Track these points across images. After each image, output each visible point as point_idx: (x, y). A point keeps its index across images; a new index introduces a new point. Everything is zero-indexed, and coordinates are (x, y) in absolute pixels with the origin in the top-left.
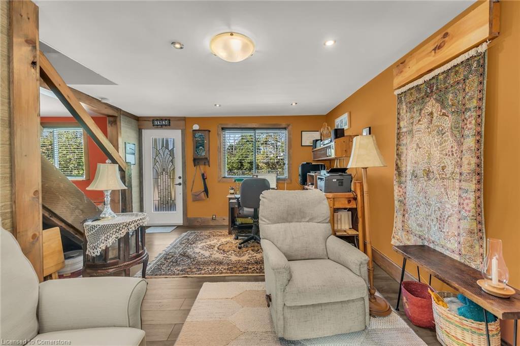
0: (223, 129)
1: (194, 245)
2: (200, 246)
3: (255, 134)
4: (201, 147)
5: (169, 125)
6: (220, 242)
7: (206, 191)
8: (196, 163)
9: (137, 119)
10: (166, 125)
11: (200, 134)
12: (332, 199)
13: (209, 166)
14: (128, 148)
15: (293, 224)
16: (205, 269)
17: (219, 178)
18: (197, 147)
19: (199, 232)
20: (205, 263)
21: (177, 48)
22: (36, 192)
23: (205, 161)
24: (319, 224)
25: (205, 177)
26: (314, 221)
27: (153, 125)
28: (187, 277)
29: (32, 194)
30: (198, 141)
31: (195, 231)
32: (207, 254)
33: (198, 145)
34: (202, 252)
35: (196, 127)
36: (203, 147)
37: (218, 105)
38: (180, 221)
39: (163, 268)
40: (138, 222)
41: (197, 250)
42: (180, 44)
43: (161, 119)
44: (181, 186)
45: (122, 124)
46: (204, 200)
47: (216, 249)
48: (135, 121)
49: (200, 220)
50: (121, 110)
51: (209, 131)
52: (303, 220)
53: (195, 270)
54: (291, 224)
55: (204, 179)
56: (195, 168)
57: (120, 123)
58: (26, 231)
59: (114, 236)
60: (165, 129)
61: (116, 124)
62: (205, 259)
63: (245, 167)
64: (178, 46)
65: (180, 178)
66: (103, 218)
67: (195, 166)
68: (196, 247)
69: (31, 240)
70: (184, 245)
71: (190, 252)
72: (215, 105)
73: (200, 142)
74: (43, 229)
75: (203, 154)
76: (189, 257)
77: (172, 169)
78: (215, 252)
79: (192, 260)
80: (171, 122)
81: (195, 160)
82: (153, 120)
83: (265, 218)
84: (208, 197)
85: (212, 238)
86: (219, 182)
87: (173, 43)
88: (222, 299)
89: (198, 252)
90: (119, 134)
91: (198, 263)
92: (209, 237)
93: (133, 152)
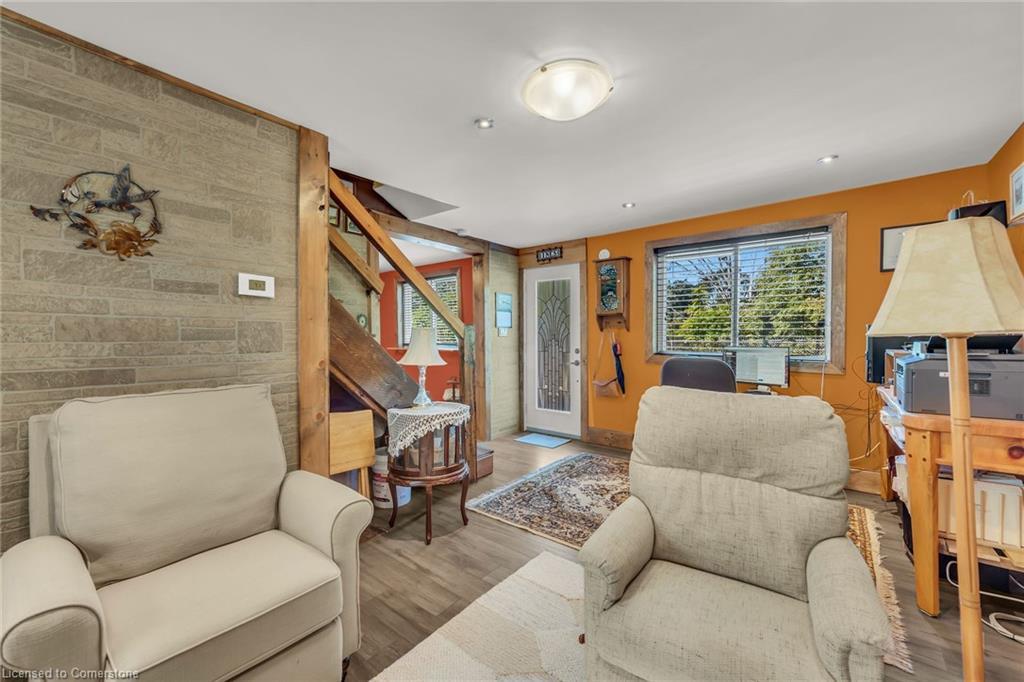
0: (656, 251)
1: (575, 479)
2: (583, 484)
3: (736, 254)
4: (610, 293)
5: (561, 257)
6: (625, 486)
7: (621, 379)
8: (604, 324)
9: (516, 252)
10: (556, 258)
11: (608, 267)
12: (928, 434)
13: (628, 330)
14: (499, 302)
15: (708, 478)
16: (562, 528)
17: (646, 354)
18: (604, 293)
19: (600, 457)
20: (570, 518)
21: (485, 128)
22: (322, 363)
23: (622, 319)
24: (793, 494)
25: (618, 353)
26: (781, 483)
27: (538, 261)
28: (526, 531)
29: (317, 365)
30: (605, 281)
31: (595, 456)
32: (585, 501)
33: (607, 289)
34: (580, 496)
35: (604, 254)
36: (615, 293)
37: (629, 205)
38: (576, 430)
39: (505, 504)
40: (446, 418)
41: (573, 490)
42: (485, 119)
43: (549, 248)
44: (579, 367)
45: (490, 265)
46: (617, 397)
47: (608, 497)
48: (513, 257)
49: (610, 436)
50: (489, 243)
51: (628, 260)
52: (744, 473)
53: (545, 523)
54: (705, 476)
55: (617, 356)
56: (603, 333)
57: (488, 262)
58: (311, 408)
59: (413, 433)
60: (554, 265)
61: (482, 266)
62: (576, 511)
63: (778, 331)
64: (485, 124)
65: (577, 351)
66: (416, 405)
67: (602, 330)
68: (576, 484)
69: (316, 420)
70: (559, 475)
71: (560, 490)
72: (624, 206)
73: (609, 283)
74: (330, 412)
75: (615, 306)
76: (552, 498)
77: (565, 334)
78: (601, 503)
79: (554, 504)
80: (564, 251)
81: (600, 318)
82: (538, 252)
83: (641, 449)
84: (624, 392)
85: (617, 473)
86: (648, 362)
87: (477, 121)
88: (552, 592)
89: (572, 493)
90: (486, 281)
91: (560, 514)
92: (612, 470)
93: (509, 307)
